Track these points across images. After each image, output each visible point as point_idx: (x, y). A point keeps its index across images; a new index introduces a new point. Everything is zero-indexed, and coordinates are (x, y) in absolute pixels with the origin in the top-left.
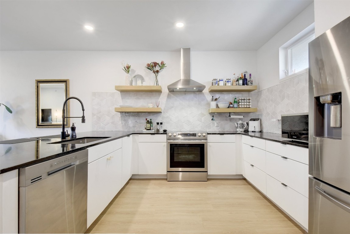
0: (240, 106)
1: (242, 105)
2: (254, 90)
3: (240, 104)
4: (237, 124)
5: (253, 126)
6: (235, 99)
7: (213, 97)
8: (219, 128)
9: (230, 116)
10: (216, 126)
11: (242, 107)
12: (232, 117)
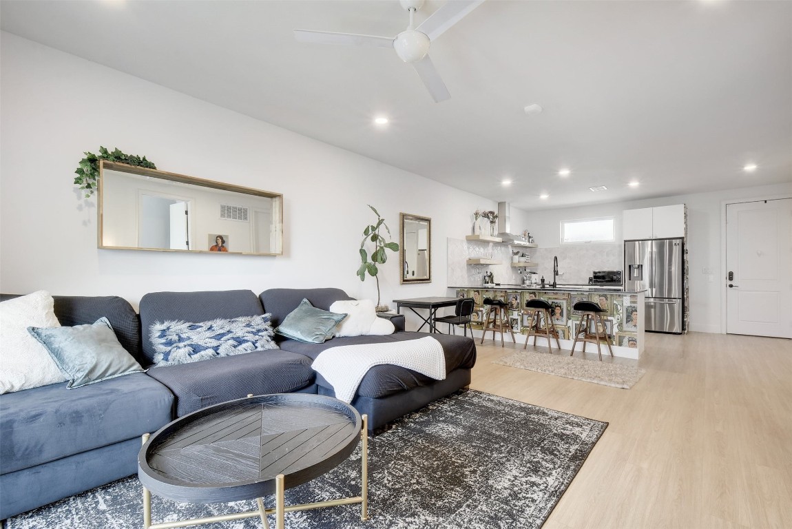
7: (513, 251)
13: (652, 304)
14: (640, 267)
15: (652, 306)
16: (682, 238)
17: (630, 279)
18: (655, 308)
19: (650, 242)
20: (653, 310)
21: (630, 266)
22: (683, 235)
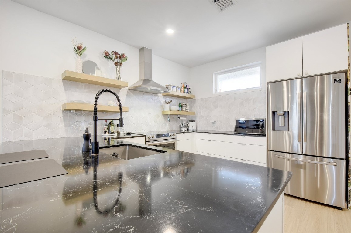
0: (183, 110)
1: (184, 109)
2: (192, 98)
3: (183, 108)
4: (182, 124)
5: (192, 126)
6: (180, 103)
7: (165, 100)
8: (169, 128)
9: (179, 118)
10: (167, 126)
11: (184, 111)
12: (181, 118)
13: (302, 163)
14: (286, 114)
15: (301, 165)
16: (346, 72)
17: (274, 129)
18: (305, 169)
19: (299, 80)
20: (302, 171)
21: (274, 113)
22: (346, 68)
